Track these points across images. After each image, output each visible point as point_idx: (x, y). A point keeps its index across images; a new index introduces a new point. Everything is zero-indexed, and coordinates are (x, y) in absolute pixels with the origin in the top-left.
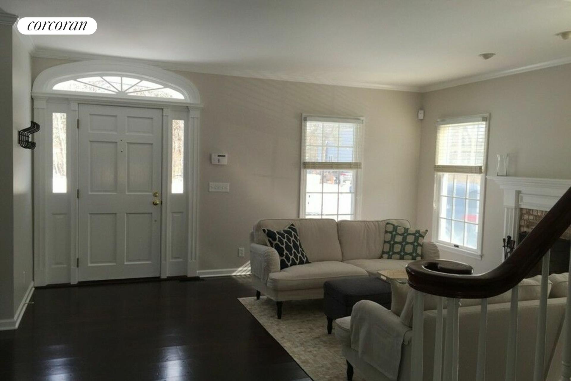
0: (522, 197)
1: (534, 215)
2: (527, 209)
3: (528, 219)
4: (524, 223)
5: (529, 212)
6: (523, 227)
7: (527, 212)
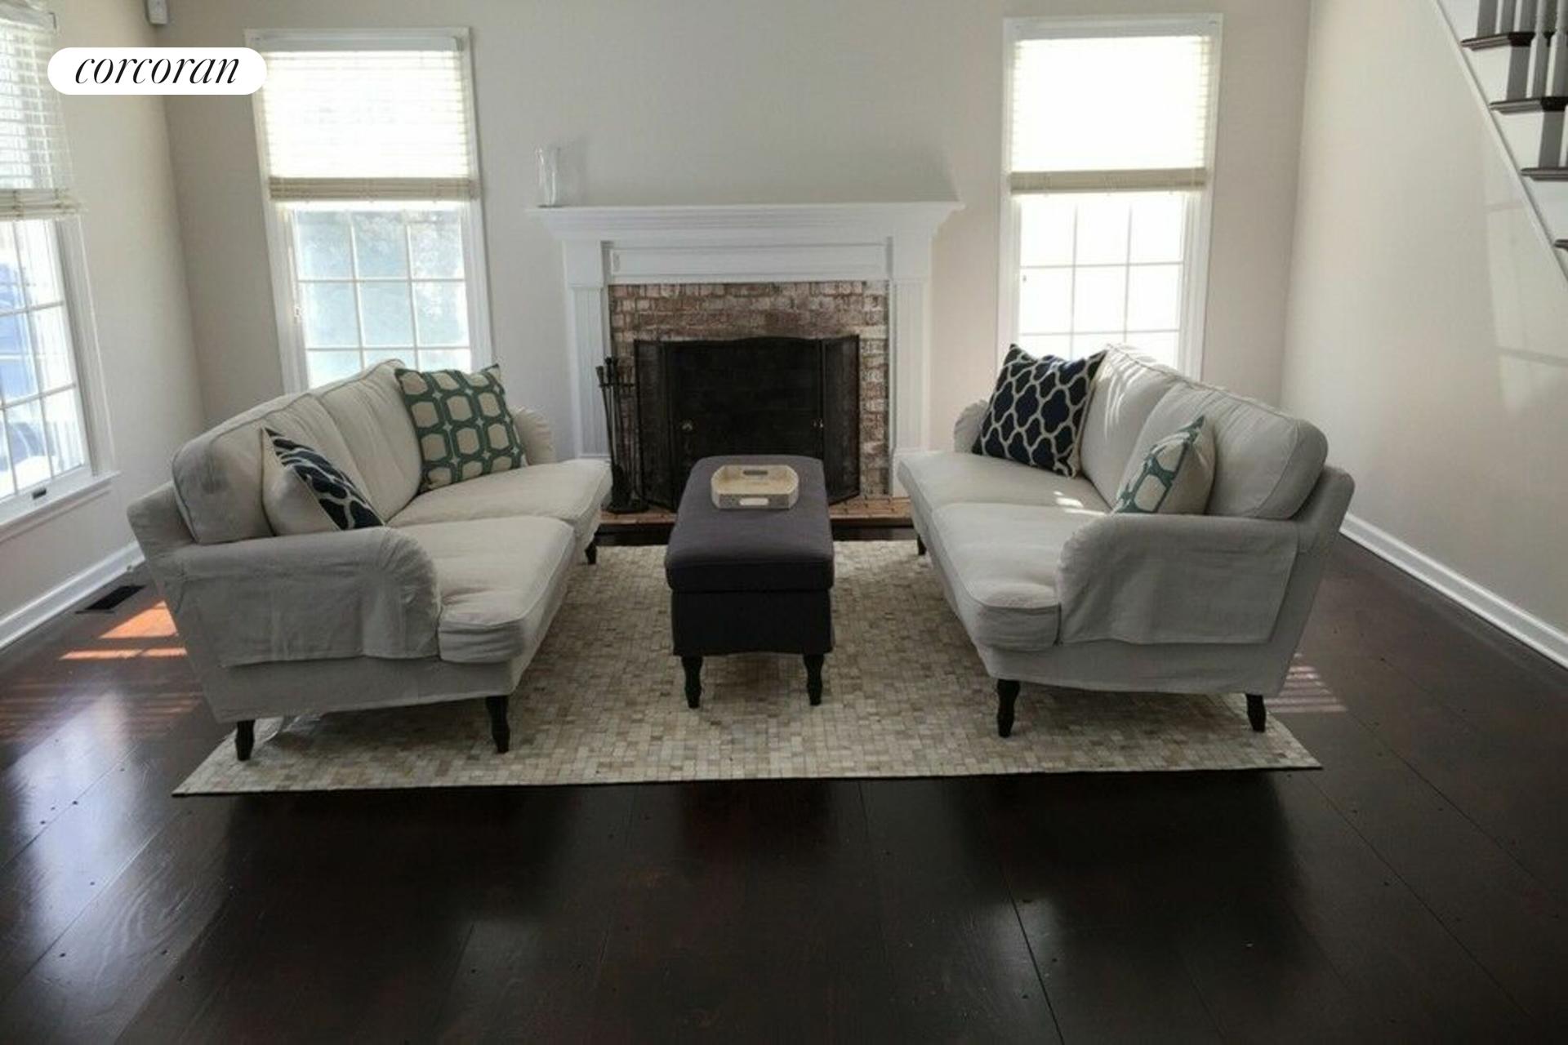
0: (617, 257)
1: (651, 299)
2: (627, 286)
3: (637, 311)
4: (625, 320)
5: (635, 291)
6: (623, 331)
7: (628, 293)
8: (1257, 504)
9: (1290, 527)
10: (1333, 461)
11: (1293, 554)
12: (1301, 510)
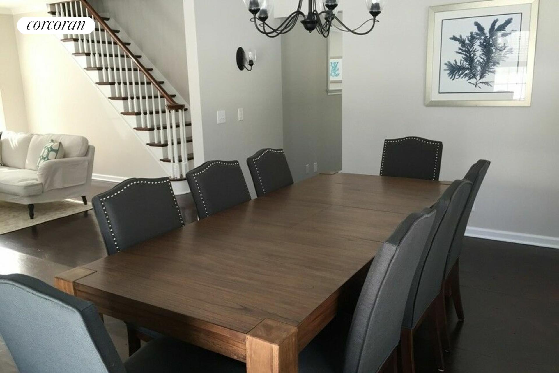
8: (77, 154)
9: (85, 158)
10: (90, 143)
11: (87, 163)
12: (86, 154)
